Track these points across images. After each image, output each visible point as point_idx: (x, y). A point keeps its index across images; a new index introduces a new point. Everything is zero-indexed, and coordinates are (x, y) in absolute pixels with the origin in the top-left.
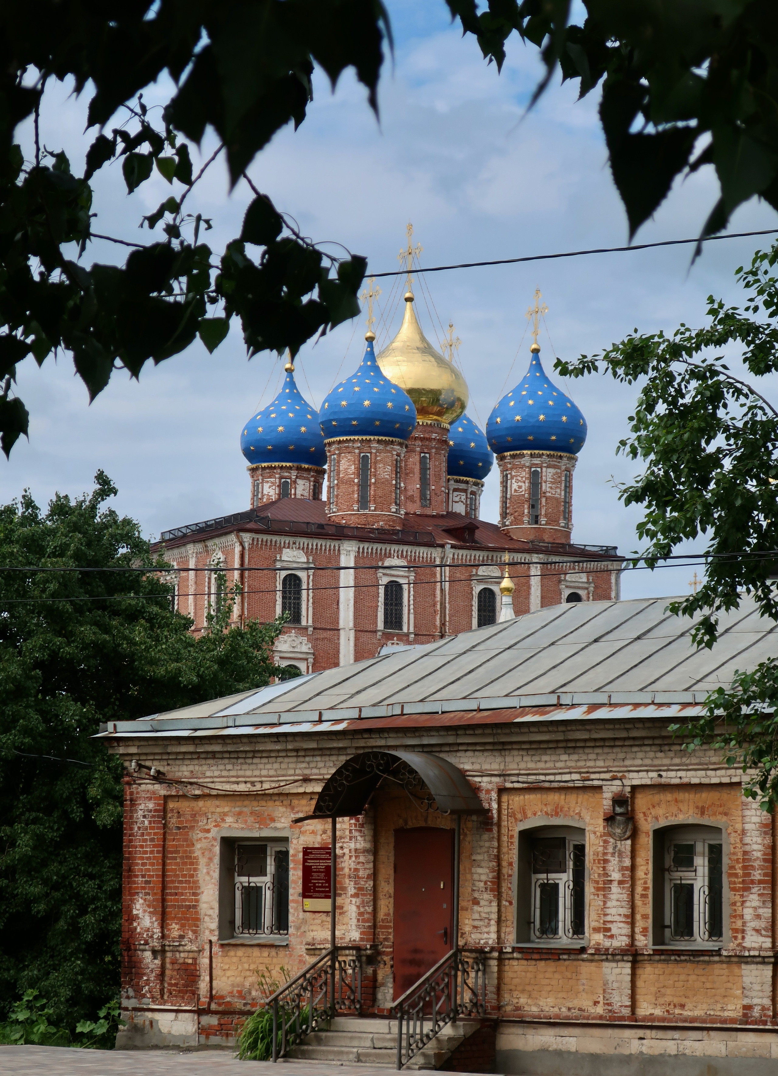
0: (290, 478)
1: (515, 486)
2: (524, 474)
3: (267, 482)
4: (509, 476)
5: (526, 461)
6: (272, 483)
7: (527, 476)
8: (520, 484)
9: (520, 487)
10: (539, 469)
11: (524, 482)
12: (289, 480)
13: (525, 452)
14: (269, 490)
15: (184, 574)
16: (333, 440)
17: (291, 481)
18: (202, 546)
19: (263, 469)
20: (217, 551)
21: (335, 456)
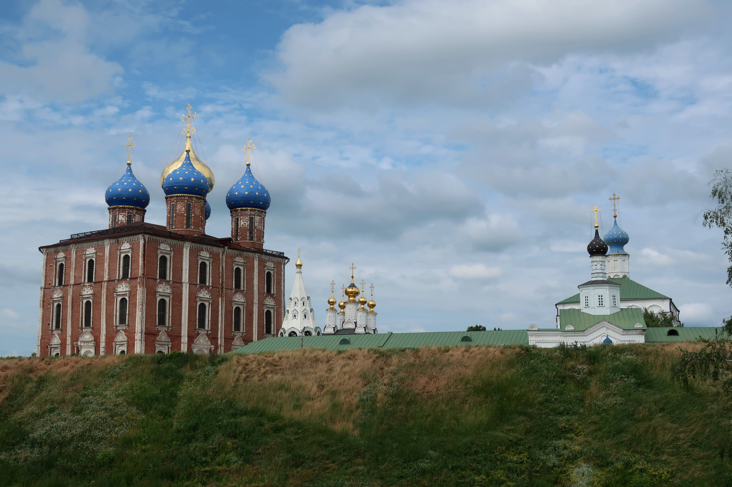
0: (133, 213)
1: (242, 223)
2: (247, 218)
3: (121, 214)
4: (239, 218)
5: (248, 212)
6: (123, 215)
7: (248, 219)
8: (245, 222)
9: (245, 224)
10: (254, 217)
11: (247, 222)
12: (132, 214)
13: (248, 208)
14: (122, 218)
15: (100, 254)
16: (174, 195)
17: (133, 215)
18: (115, 241)
19: (119, 208)
20: (125, 243)
21: (174, 203)
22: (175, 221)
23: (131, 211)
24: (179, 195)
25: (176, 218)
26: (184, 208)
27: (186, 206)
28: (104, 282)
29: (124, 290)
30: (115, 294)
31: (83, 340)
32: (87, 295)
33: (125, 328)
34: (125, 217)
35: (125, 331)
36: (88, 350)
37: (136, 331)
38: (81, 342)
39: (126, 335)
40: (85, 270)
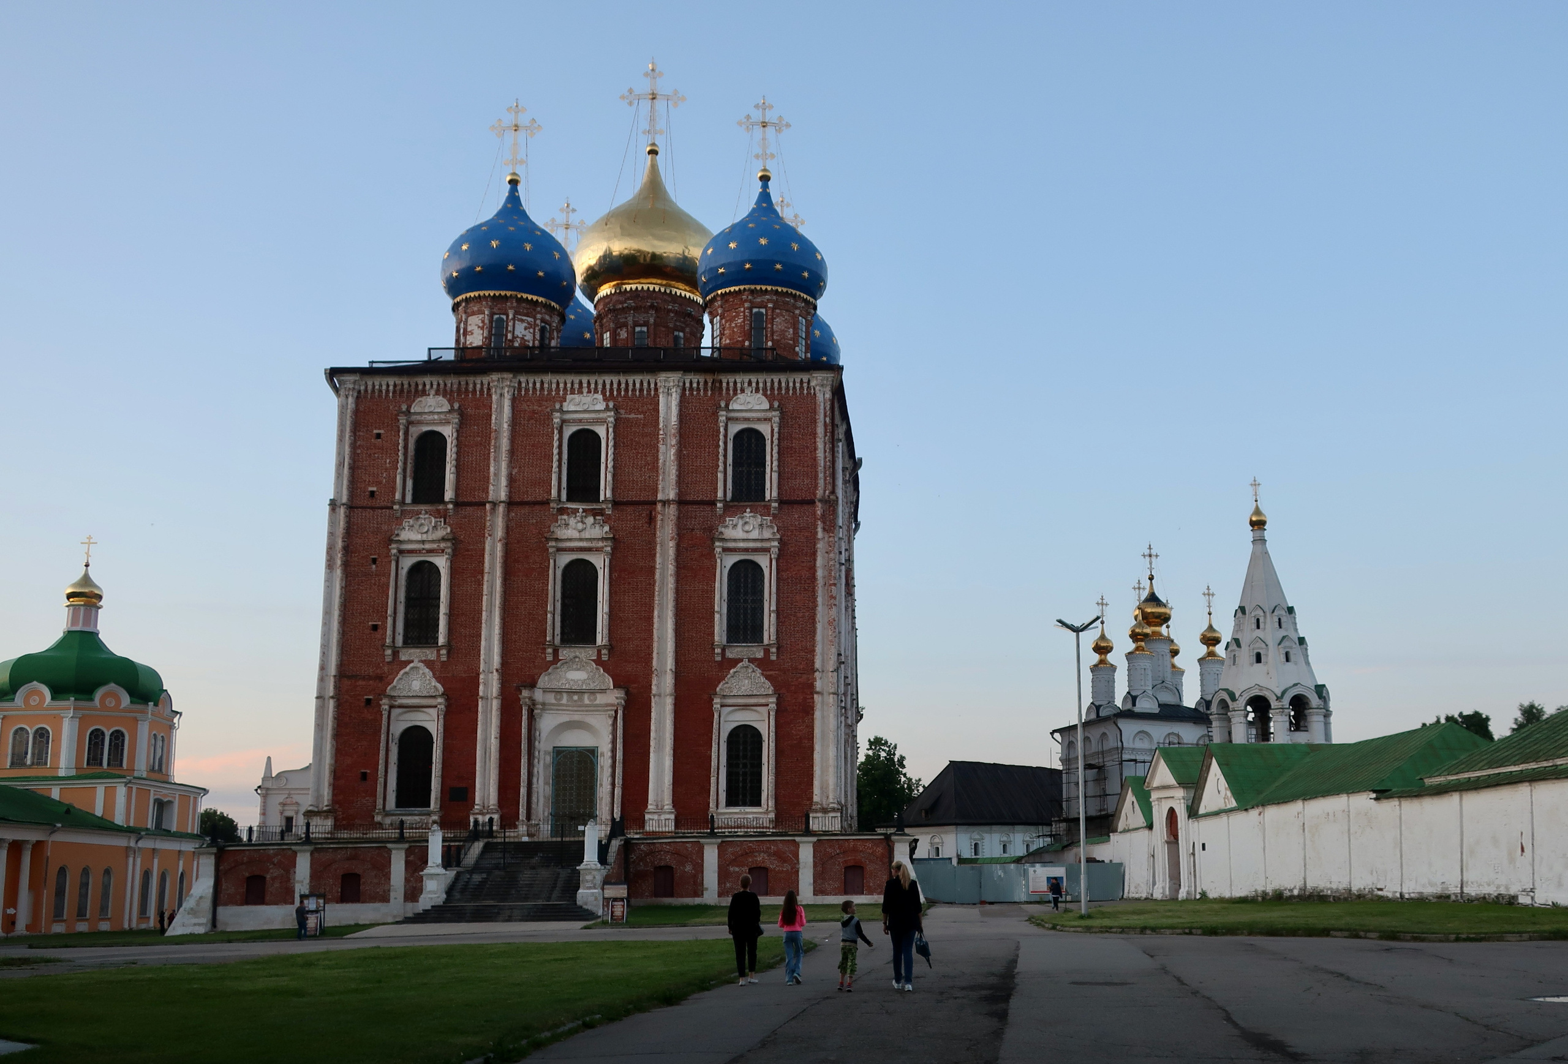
0: (550, 325)
12: (548, 327)
15: (632, 416)
16: (769, 288)
18: (702, 381)
20: (748, 391)
21: (763, 311)
23: (547, 318)
24: (784, 290)
28: (665, 503)
29: (755, 534)
30: (717, 544)
31: (555, 684)
32: (581, 540)
33: (760, 654)
34: (532, 330)
35: (763, 664)
36: (577, 717)
37: (818, 665)
38: (545, 691)
39: (767, 677)
40: (560, 460)
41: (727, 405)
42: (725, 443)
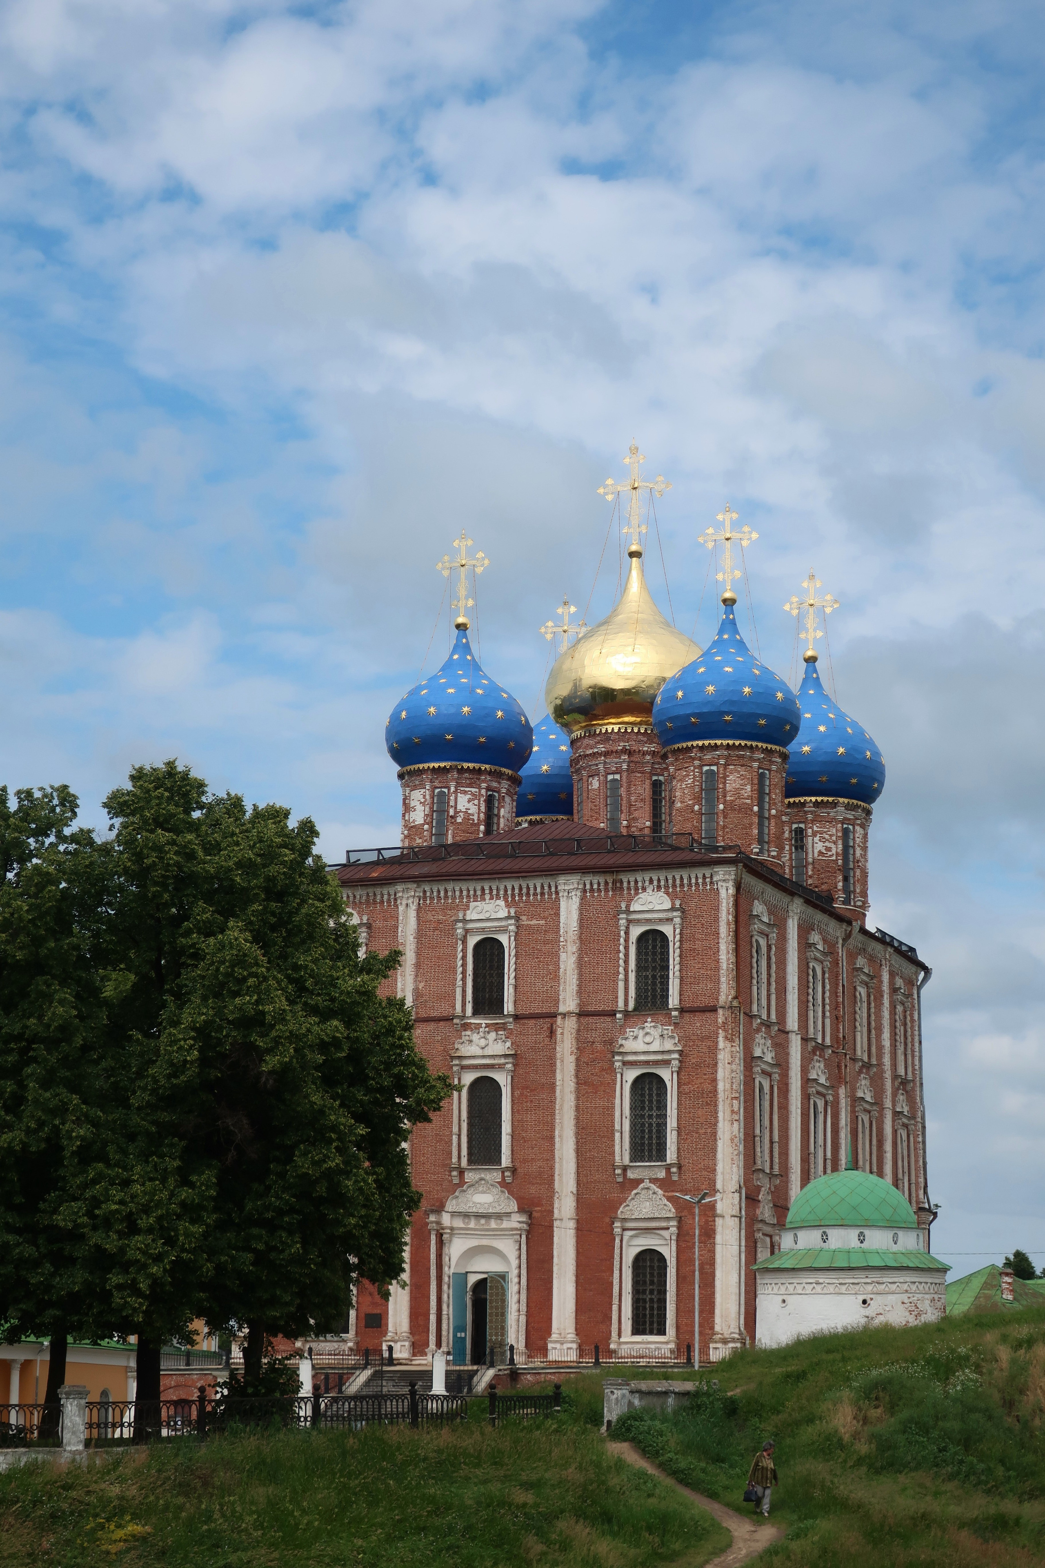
0: (499, 792)
1: (819, 846)
2: (835, 831)
3: (465, 793)
4: (810, 831)
5: (840, 813)
6: (472, 794)
7: (840, 834)
8: (827, 844)
9: (828, 849)
10: (851, 827)
11: (835, 843)
12: (496, 794)
13: (841, 800)
14: (468, 805)
15: (534, 922)
16: (719, 742)
17: (499, 795)
19: (461, 771)
20: (649, 890)
21: (714, 768)
22: (724, 827)
23: (495, 784)
24: (737, 743)
25: (725, 817)
26: (749, 788)
27: (756, 781)
28: (564, 1015)
29: (655, 1047)
30: (617, 1058)
31: (462, 1208)
32: (484, 1057)
33: (662, 1174)
34: (476, 802)
35: (665, 1184)
36: (485, 1242)
37: (719, 1186)
38: (454, 1214)
39: (669, 1199)
40: (464, 973)
41: (628, 906)
42: (627, 948)
